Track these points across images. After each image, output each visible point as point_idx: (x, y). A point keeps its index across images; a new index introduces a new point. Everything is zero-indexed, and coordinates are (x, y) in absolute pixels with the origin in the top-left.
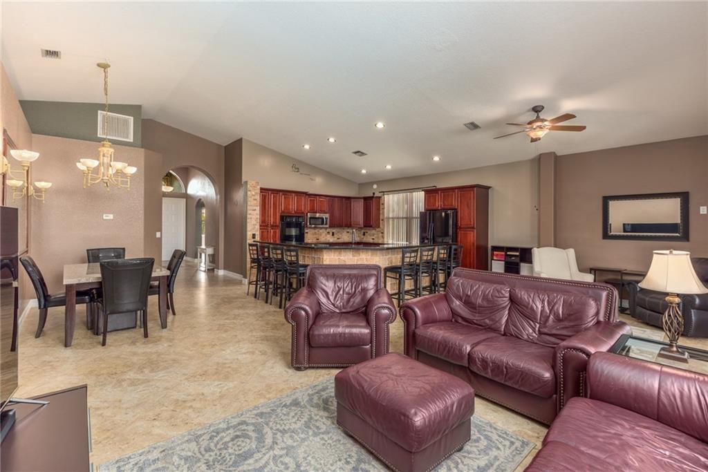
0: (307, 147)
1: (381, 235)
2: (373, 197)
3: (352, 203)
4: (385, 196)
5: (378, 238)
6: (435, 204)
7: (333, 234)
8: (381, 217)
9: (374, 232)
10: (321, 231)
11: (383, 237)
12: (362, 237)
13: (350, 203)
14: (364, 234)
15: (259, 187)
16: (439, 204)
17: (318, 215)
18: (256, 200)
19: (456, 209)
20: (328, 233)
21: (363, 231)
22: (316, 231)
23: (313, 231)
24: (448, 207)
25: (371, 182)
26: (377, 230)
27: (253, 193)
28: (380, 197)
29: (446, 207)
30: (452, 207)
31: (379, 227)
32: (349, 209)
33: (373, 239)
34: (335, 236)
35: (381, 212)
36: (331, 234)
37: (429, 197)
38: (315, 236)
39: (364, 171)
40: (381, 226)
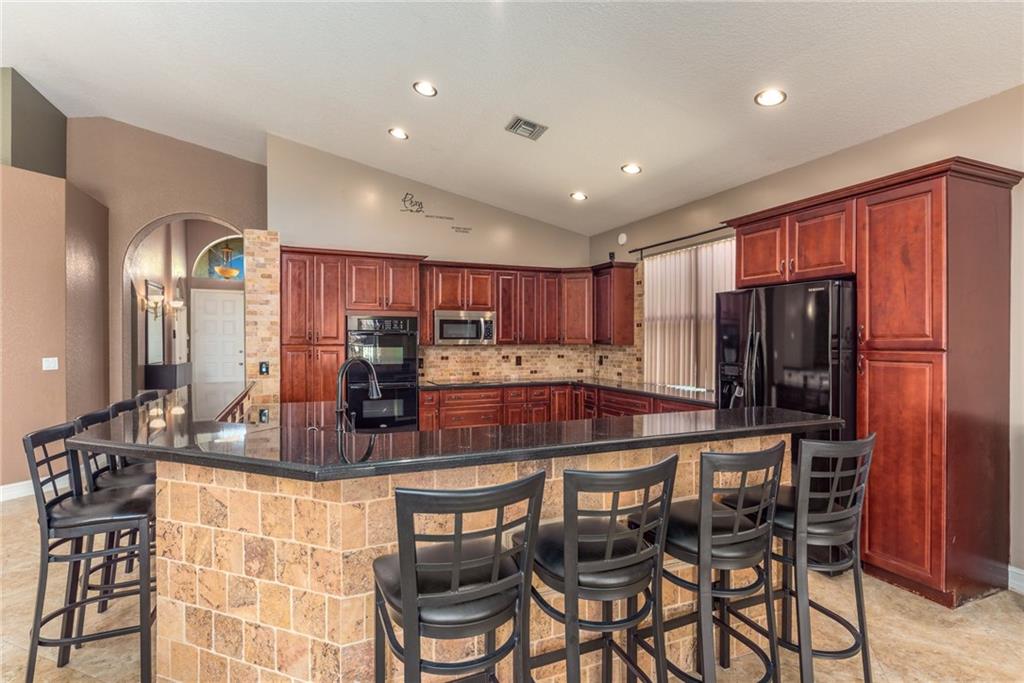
0: (399, 133)
1: (636, 364)
2: (610, 266)
3: (565, 286)
4: (646, 261)
5: (629, 371)
6: (769, 266)
7: (519, 361)
8: (636, 318)
9: (619, 355)
10: (484, 354)
11: (641, 371)
12: (598, 368)
13: (560, 284)
14: (601, 363)
15: (276, 245)
16: (784, 264)
17: (463, 315)
18: (269, 276)
19: (852, 278)
20: (506, 358)
21: (599, 353)
22: (472, 353)
23: (462, 354)
24: (821, 270)
25: (612, 231)
26: (628, 350)
27: (262, 260)
28: (632, 266)
29: (811, 272)
30: (836, 269)
31: (631, 343)
32: (554, 298)
33: (619, 374)
34: (524, 364)
35: (636, 304)
36: (514, 360)
37: (751, 244)
38: (469, 366)
39: (579, 196)
40: (637, 341)
